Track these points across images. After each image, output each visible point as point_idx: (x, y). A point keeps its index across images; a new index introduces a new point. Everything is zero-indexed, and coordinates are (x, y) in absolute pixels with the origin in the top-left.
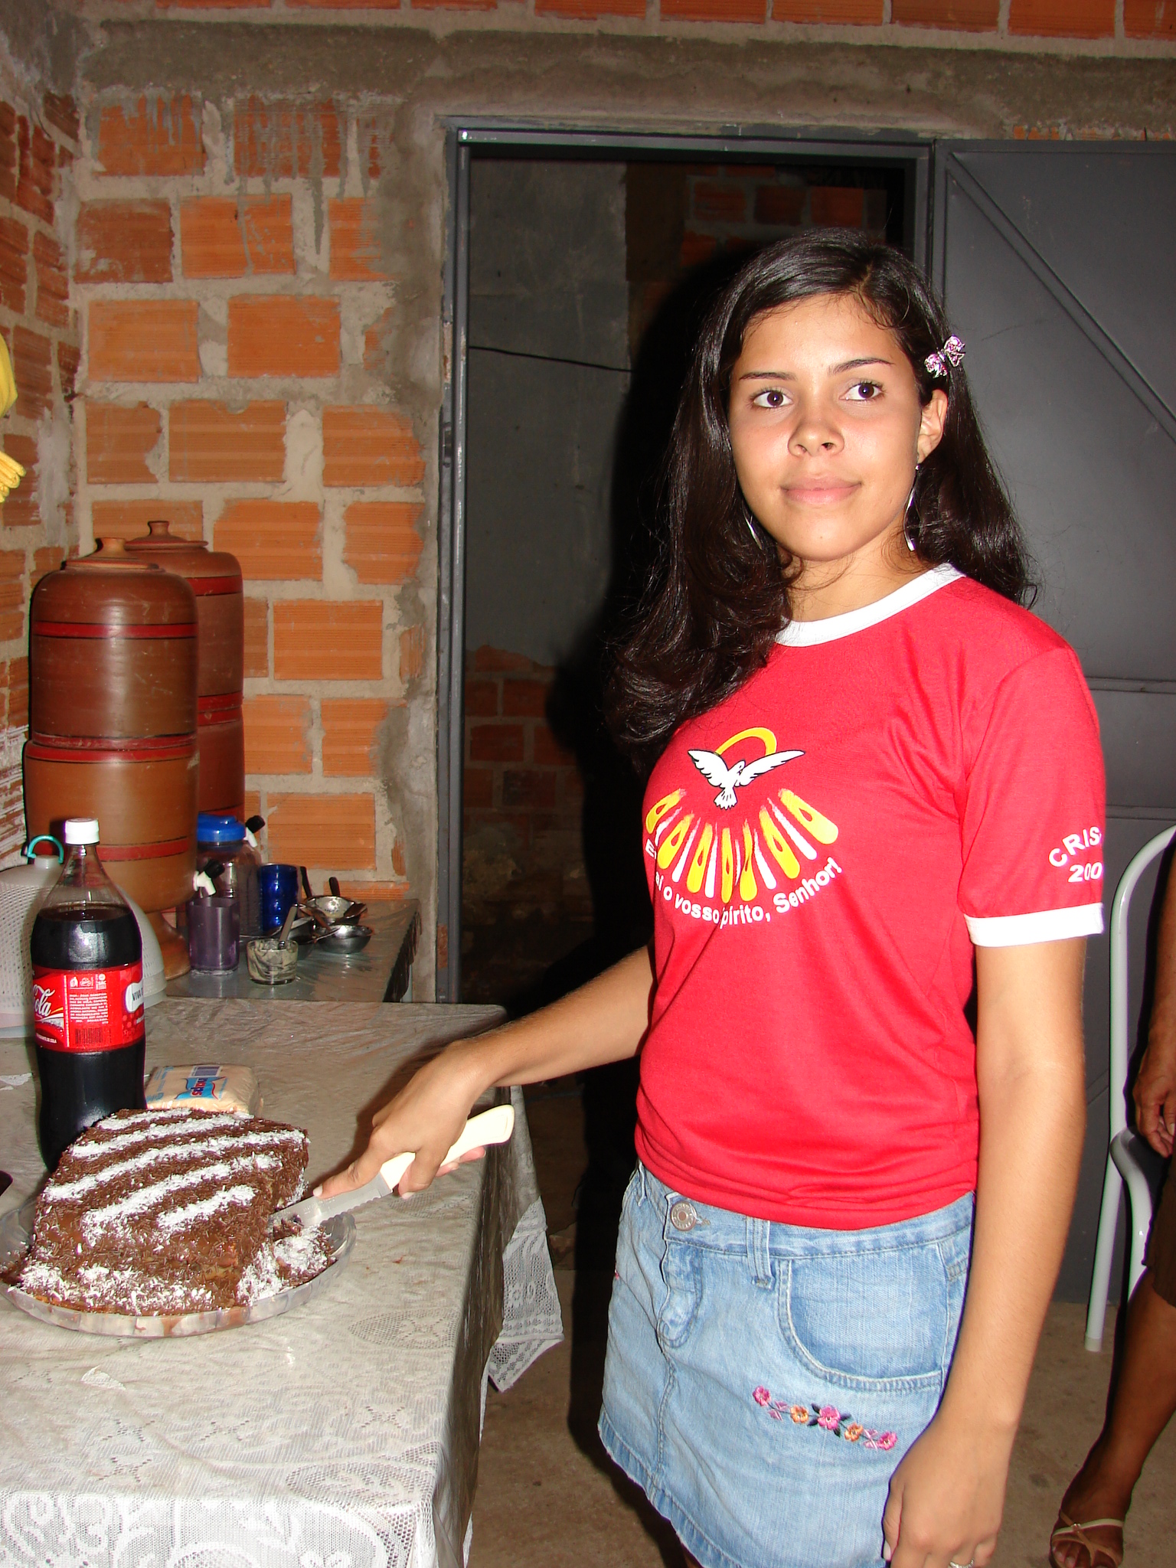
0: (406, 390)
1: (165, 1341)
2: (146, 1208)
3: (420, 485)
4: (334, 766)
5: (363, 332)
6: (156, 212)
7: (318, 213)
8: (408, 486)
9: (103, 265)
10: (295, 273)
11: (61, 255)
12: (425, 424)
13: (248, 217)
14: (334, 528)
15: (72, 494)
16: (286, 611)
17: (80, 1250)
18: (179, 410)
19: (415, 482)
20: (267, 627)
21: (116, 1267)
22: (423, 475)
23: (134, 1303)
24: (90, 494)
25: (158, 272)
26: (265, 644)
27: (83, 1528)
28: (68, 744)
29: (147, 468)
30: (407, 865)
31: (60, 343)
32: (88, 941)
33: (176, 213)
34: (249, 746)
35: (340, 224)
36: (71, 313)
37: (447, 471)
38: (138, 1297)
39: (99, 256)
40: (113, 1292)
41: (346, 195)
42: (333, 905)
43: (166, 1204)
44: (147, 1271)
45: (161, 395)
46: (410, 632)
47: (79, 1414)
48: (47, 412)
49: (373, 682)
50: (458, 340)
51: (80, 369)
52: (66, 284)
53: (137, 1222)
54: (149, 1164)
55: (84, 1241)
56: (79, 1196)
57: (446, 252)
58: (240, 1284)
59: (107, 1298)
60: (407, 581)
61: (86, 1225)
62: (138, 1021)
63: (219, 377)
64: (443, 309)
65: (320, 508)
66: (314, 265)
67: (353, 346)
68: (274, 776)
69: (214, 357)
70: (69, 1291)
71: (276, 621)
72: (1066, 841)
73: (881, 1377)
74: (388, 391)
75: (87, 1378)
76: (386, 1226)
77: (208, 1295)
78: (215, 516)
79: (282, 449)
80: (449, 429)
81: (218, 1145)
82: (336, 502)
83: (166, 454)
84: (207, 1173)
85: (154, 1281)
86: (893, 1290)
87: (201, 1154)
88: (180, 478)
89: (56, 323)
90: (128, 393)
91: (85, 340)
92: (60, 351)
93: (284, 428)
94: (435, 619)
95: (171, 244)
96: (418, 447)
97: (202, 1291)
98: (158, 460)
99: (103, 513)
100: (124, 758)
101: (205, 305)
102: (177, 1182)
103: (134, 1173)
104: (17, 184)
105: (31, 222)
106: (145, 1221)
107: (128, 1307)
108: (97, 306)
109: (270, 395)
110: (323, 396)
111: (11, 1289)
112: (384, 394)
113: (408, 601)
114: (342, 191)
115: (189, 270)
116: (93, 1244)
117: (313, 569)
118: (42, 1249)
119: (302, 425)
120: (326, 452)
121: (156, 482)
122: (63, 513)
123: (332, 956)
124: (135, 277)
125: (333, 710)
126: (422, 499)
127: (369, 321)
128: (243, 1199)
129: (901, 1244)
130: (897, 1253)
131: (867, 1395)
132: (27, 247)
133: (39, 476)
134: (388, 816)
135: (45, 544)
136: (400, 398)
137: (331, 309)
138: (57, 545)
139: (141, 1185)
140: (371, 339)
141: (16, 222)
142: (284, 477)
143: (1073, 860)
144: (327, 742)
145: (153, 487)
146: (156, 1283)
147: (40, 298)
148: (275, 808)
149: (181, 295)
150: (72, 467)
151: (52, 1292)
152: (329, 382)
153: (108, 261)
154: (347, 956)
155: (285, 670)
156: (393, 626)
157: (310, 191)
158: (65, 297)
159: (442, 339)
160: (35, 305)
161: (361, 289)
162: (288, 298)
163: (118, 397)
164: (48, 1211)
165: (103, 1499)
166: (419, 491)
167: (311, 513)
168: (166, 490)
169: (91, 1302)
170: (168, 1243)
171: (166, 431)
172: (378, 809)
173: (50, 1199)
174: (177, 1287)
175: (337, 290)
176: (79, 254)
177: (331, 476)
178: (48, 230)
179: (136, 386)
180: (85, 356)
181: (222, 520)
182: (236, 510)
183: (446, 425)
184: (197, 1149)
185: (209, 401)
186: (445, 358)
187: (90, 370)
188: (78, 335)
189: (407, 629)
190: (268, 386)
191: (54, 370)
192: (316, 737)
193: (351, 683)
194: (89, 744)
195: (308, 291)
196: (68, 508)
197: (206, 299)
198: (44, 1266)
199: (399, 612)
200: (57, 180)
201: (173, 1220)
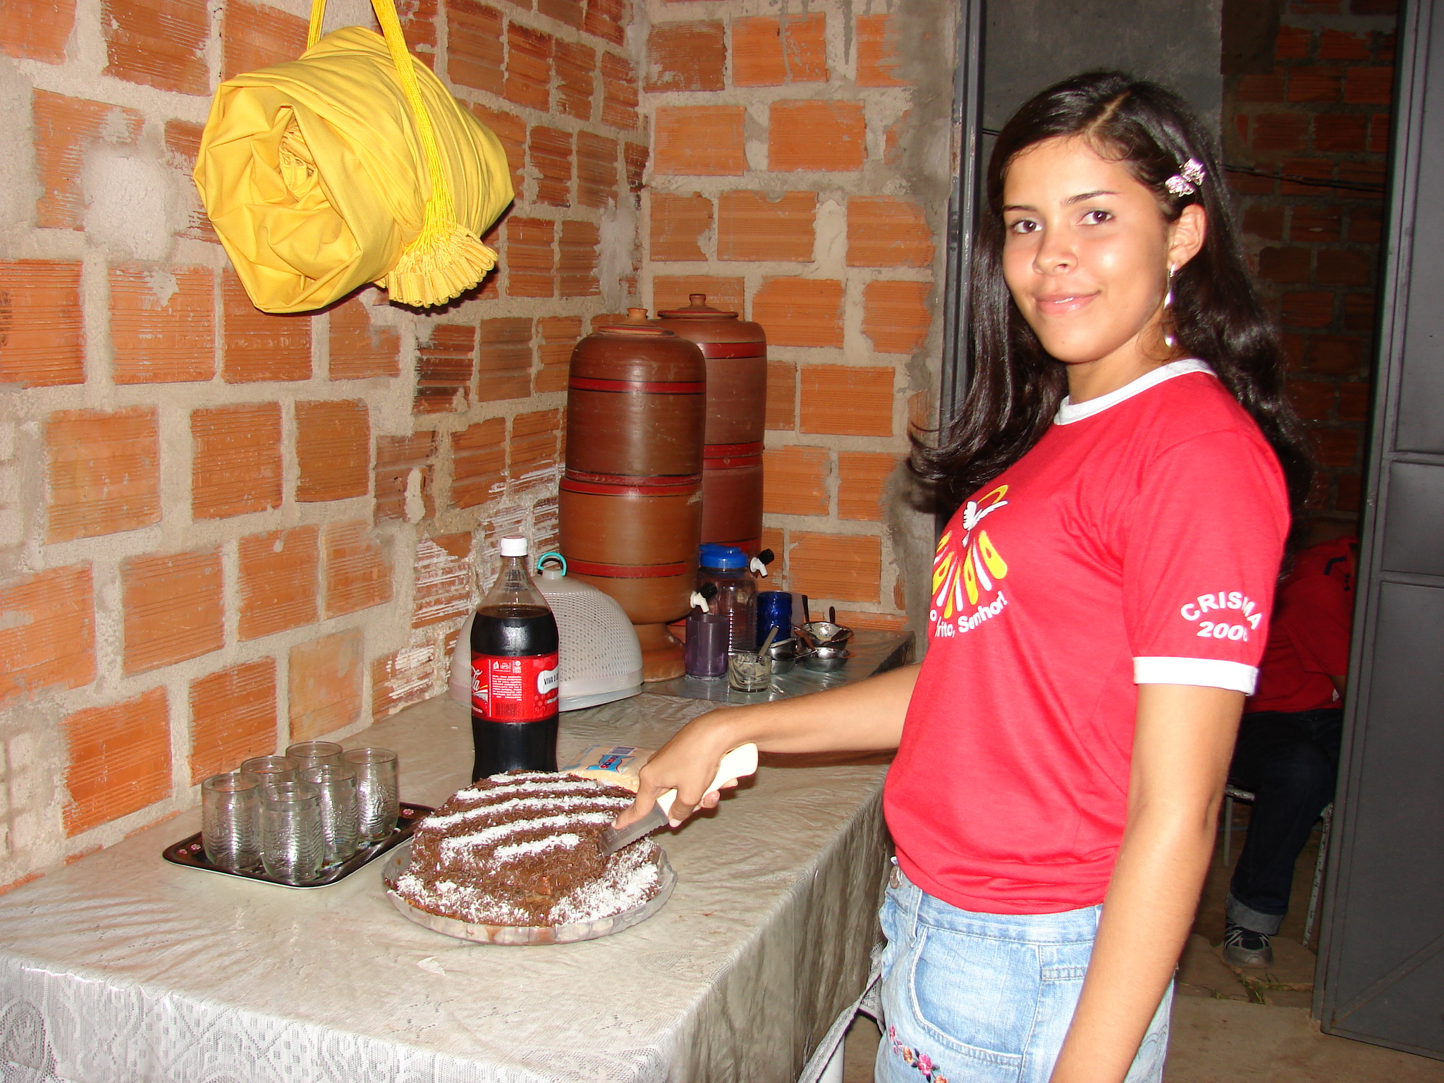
0: (920, 182)
1: (491, 946)
2: (490, 841)
3: (930, 267)
4: (847, 510)
5: (884, 132)
6: (712, 31)
7: (847, 28)
8: (920, 267)
9: (668, 77)
10: (827, 81)
11: (632, 69)
12: (936, 213)
13: (788, 34)
14: (854, 303)
15: (636, 269)
16: (814, 373)
17: (438, 868)
18: (725, 198)
19: (926, 264)
20: (795, 387)
21: (462, 884)
22: (933, 258)
23: (474, 914)
24: (653, 269)
25: (712, 81)
26: (793, 402)
27: (374, 1065)
28: (587, 478)
29: (699, 248)
30: (906, 601)
31: (626, 144)
32: (515, 636)
33: (728, 31)
34: (768, 488)
35: (865, 38)
36: (641, 118)
37: (955, 254)
38: (477, 910)
39: (664, 70)
40: (459, 903)
41: (872, 12)
42: (825, 631)
43: (506, 841)
44: (485, 891)
45: (712, 186)
46: (917, 395)
47: (403, 986)
48: (611, 202)
49: (885, 439)
50: (967, 137)
51: (647, 164)
52: (636, 93)
53: (479, 851)
54: (508, 810)
55: (441, 861)
56: (445, 827)
57: (957, 60)
58: (553, 909)
59: (454, 908)
60: (915, 351)
61: (442, 848)
62: (549, 701)
63: (761, 171)
64: (953, 111)
65: (843, 286)
66: (843, 74)
67: (876, 142)
68: (796, 516)
69: (758, 153)
70: (429, 899)
71: (803, 382)
72: (1201, 599)
73: (969, 1044)
74: (904, 183)
75: (422, 963)
76: (716, 887)
77: (526, 915)
78: (755, 291)
79: (812, 233)
80: (956, 217)
81: (567, 802)
82: (857, 280)
83: (715, 237)
84: (548, 821)
85: (487, 898)
86: (989, 973)
87: (552, 807)
88: (726, 257)
89: (624, 127)
90: (685, 184)
91: (652, 139)
92: (626, 151)
93: (815, 215)
94: (939, 384)
95: (725, 58)
96: (930, 232)
97: (522, 910)
98: (709, 242)
99: (662, 285)
100: (642, 492)
101: (750, 110)
102: (523, 825)
103: (494, 815)
104: (584, 15)
105: (600, 45)
106: (485, 852)
107: (469, 917)
108: (663, 111)
109: (803, 187)
110: (848, 188)
111: (390, 891)
112: (901, 186)
113: (916, 369)
114: (868, 9)
115: (739, 80)
116: (447, 864)
117: (835, 338)
118: (414, 863)
119: (830, 212)
120: (849, 237)
121: (706, 260)
122: (625, 285)
123: (813, 673)
124: (694, 86)
125: (850, 462)
126: (931, 279)
127: (889, 122)
128: (568, 844)
129: (1004, 936)
130: (998, 943)
131: (953, 1054)
132: (595, 66)
133: (600, 255)
134: (892, 557)
135: (604, 311)
136: (914, 190)
137: (857, 111)
138: (617, 313)
139: (495, 824)
140: (891, 138)
141: (583, 46)
142: (813, 258)
143: (1204, 617)
144: (842, 489)
145: (704, 264)
146: (489, 900)
147: (606, 107)
148: (797, 543)
149: (731, 101)
150: (638, 247)
151: (418, 898)
152: (853, 175)
153: (672, 73)
154: (827, 674)
155: (810, 426)
156: (903, 390)
157: (841, 10)
158: (635, 104)
159: (953, 138)
160: (601, 113)
161: (883, 94)
162: (820, 103)
163: (677, 188)
164: (419, 835)
165: (387, 1045)
166: (929, 272)
167: (834, 289)
168: (714, 268)
169: (443, 908)
170: (499, 869)
171: (716, 216)
172: (884, 550)
173: (424, 826)
174: (503, 905)
175: (862, 96)
176: (647, 67)
177: (854, 257)
178: (616, 49)
179: (693, 178)
180: (652, 154)
181: (760, 294)
182: (773, 286)
183: (955, 213)
184: (551, 803)
185: (752, 191)
186: (954, 155)
187: (655, 165)
188: (647, 136)
189: (914, 393)
190: (802, 179)
191: (621, 166)
192: (833, 484)
193: (866, 438)
194: (604, 479)
195: (838, 96)
196: (632, 282)
197: (752, 105)
198: (413, 877)
199: (908, 378)
200: (628, 7)
201: (505, 853)
